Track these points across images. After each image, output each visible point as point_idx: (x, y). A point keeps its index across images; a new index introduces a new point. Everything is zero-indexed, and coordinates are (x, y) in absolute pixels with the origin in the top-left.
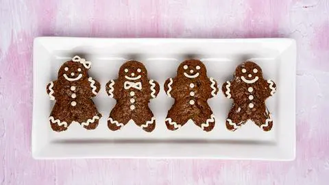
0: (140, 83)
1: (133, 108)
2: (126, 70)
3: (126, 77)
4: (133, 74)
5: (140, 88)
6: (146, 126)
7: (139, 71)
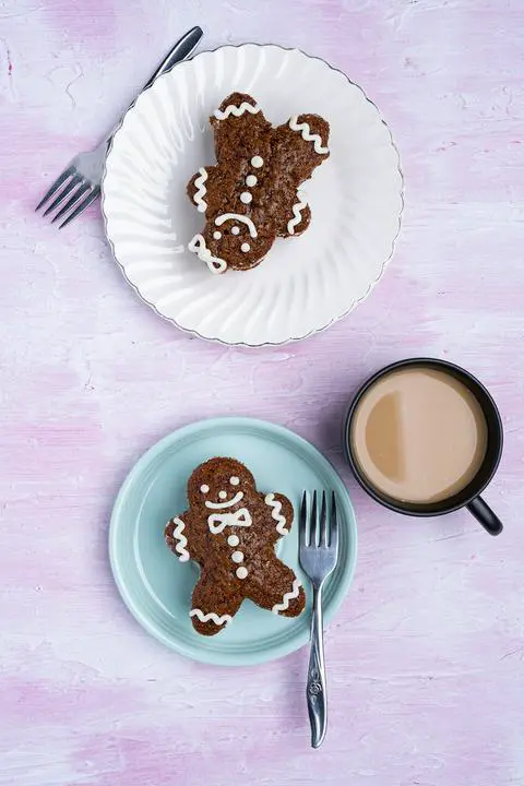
0: (244, 512)
1: (242, 573)
2: (205, 489)
3: (209, 504)
4: (223, 495)
5: (248, 522)
6: (285, 606)
7: (235, 481)
